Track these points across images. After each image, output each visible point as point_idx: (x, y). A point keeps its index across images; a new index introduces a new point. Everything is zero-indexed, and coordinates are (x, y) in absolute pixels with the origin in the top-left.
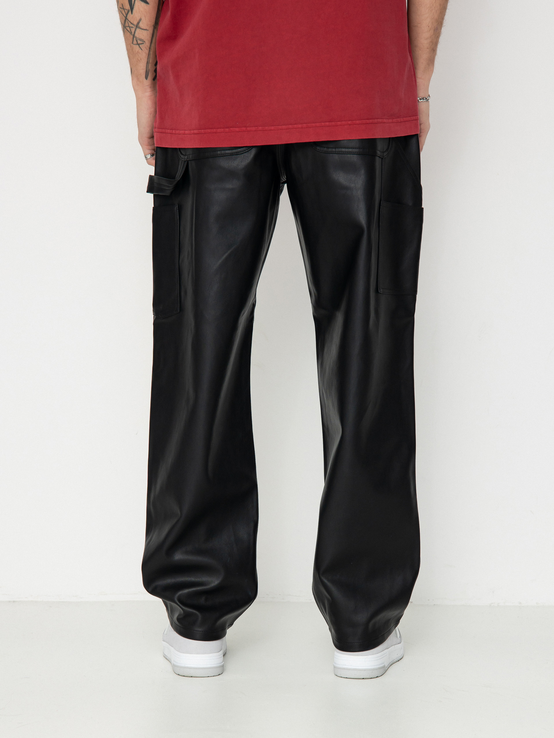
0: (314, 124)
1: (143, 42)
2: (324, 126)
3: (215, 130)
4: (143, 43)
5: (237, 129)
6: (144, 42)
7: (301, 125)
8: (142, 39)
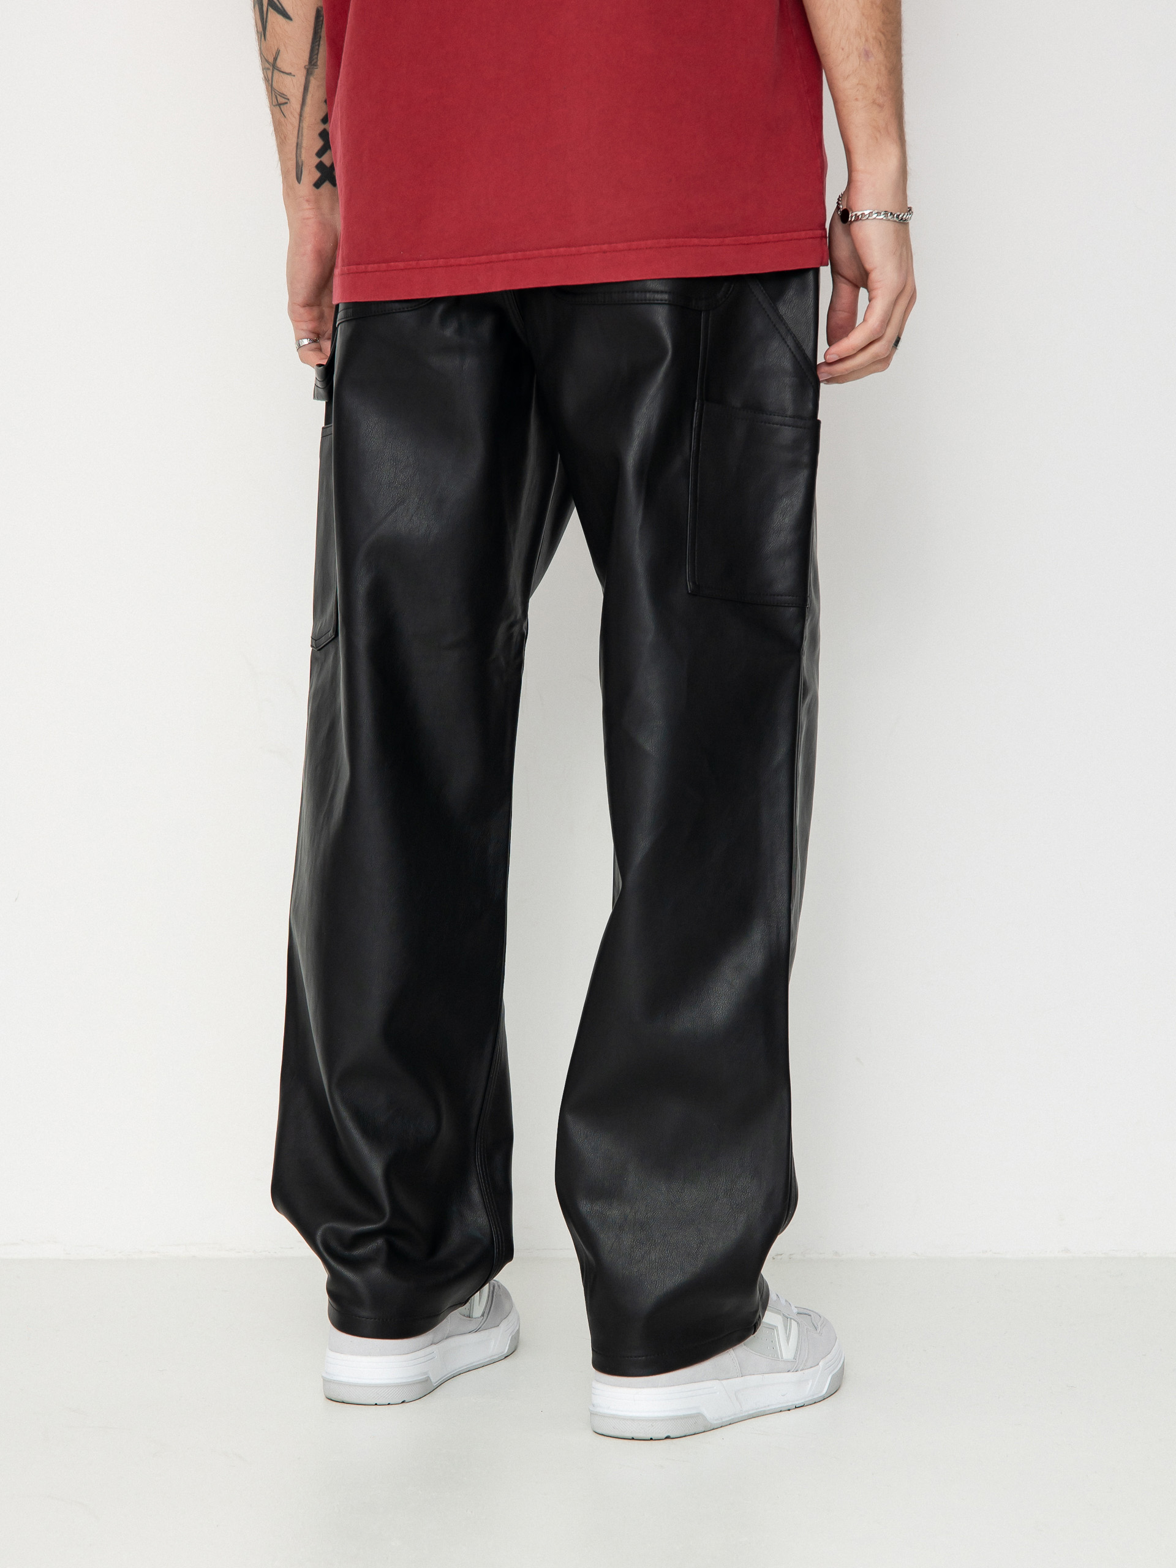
0: (536, 252)
1: (286, 101)
2: (556, 256)
3: (363, 267)
4: (287, 103)
5: (401, 265)
6: (288, 99)
7: (513, 254)
8: (283, 94)
